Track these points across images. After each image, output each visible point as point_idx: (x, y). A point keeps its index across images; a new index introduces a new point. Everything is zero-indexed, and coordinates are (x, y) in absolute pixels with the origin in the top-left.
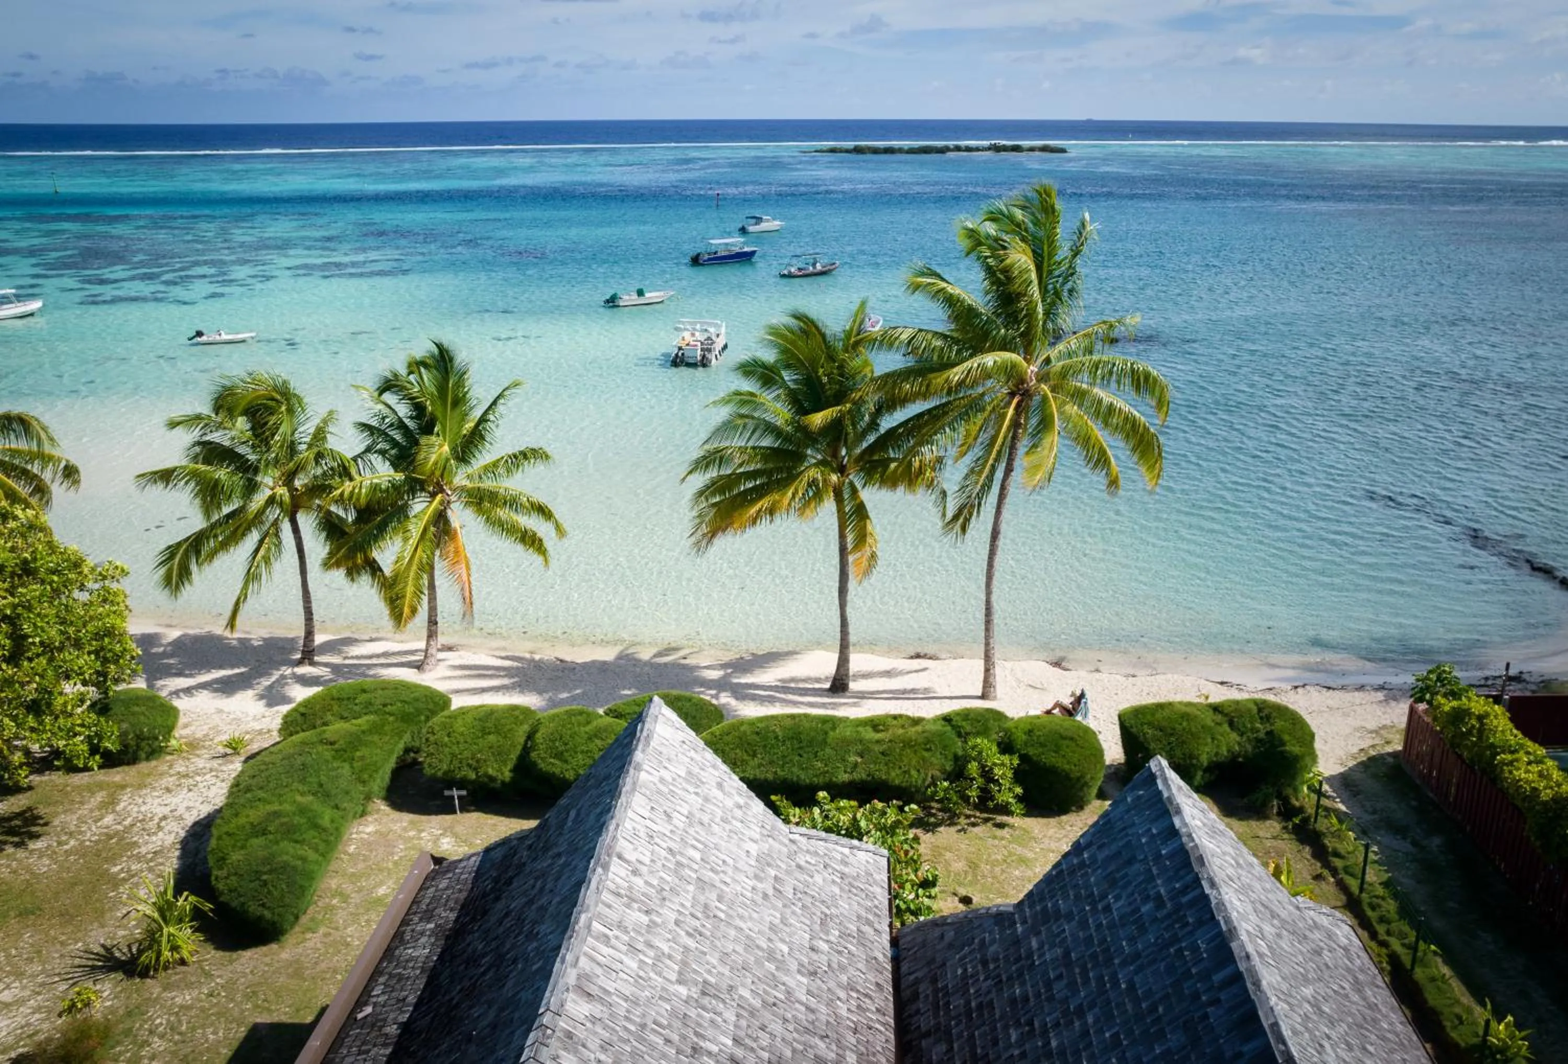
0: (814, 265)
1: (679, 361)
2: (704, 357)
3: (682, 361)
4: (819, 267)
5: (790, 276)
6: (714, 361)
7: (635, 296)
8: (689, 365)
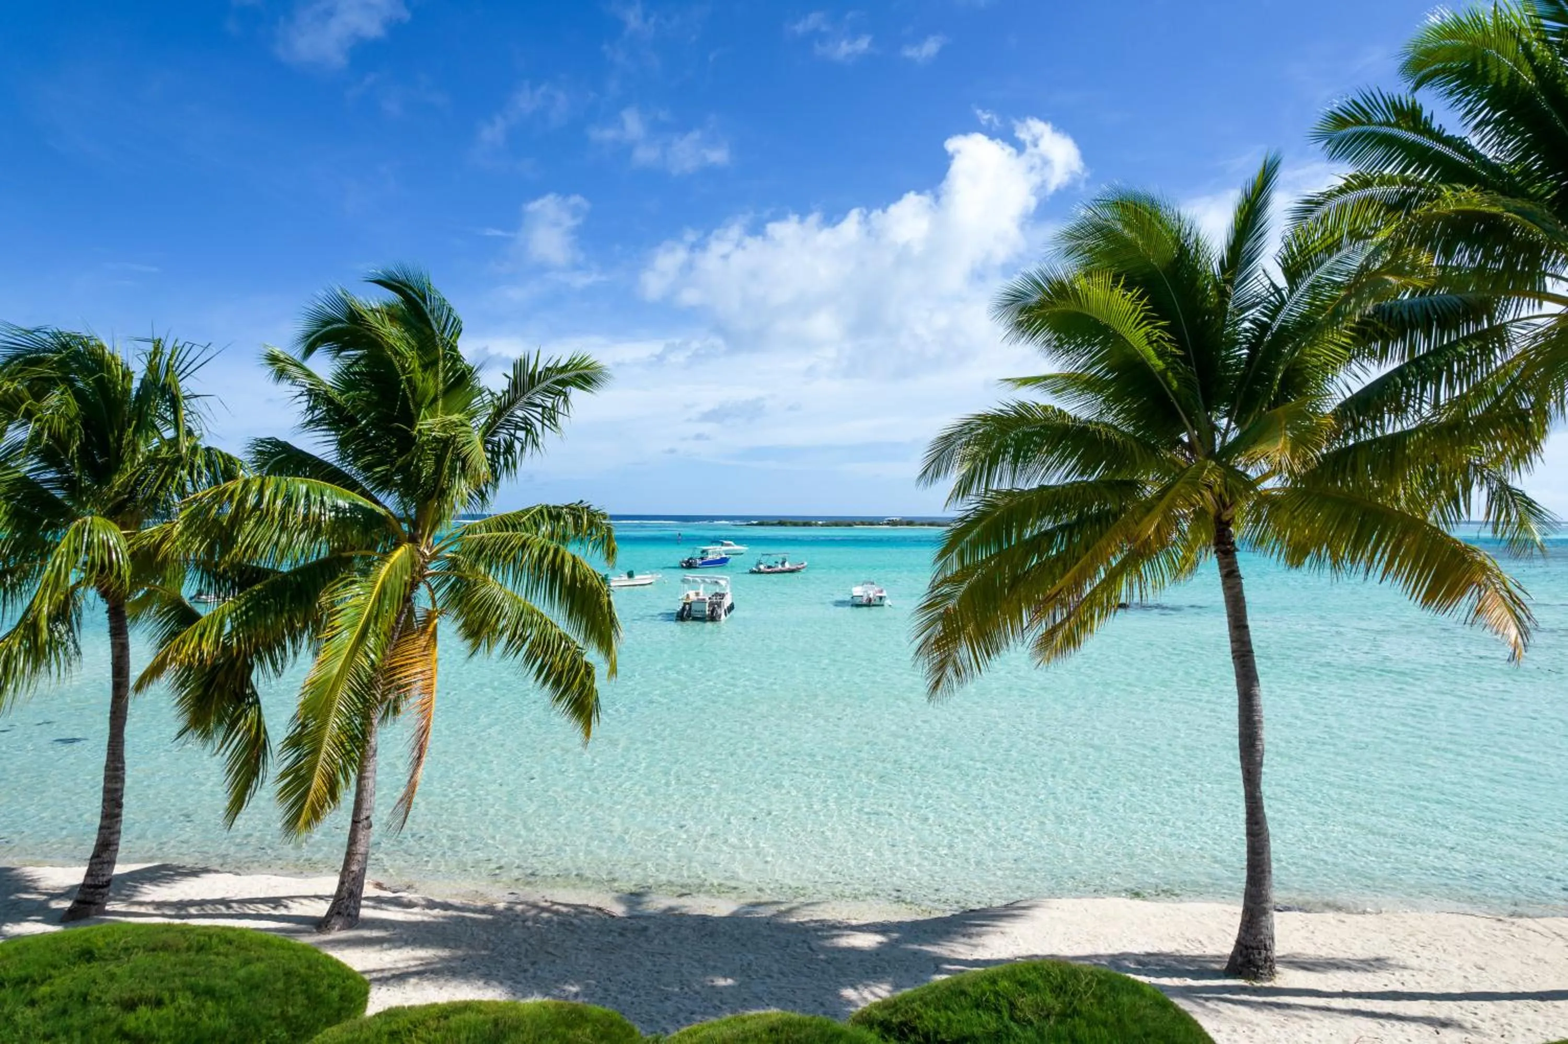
0: (783, 563)
1: (685, 615)
2: (713, 611)
3: (689, 615)
4: (787, 565)
5: (760, 572)
6: (723, 616)
7: (626, 577)
8: (695, 619)
